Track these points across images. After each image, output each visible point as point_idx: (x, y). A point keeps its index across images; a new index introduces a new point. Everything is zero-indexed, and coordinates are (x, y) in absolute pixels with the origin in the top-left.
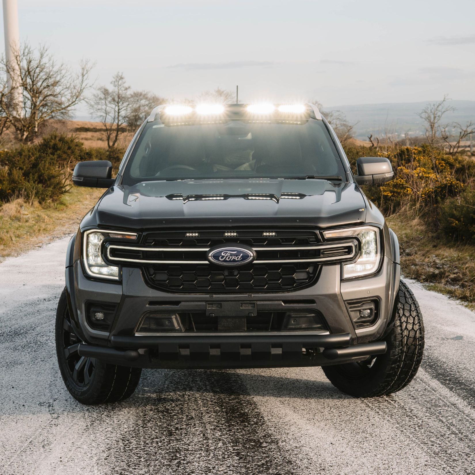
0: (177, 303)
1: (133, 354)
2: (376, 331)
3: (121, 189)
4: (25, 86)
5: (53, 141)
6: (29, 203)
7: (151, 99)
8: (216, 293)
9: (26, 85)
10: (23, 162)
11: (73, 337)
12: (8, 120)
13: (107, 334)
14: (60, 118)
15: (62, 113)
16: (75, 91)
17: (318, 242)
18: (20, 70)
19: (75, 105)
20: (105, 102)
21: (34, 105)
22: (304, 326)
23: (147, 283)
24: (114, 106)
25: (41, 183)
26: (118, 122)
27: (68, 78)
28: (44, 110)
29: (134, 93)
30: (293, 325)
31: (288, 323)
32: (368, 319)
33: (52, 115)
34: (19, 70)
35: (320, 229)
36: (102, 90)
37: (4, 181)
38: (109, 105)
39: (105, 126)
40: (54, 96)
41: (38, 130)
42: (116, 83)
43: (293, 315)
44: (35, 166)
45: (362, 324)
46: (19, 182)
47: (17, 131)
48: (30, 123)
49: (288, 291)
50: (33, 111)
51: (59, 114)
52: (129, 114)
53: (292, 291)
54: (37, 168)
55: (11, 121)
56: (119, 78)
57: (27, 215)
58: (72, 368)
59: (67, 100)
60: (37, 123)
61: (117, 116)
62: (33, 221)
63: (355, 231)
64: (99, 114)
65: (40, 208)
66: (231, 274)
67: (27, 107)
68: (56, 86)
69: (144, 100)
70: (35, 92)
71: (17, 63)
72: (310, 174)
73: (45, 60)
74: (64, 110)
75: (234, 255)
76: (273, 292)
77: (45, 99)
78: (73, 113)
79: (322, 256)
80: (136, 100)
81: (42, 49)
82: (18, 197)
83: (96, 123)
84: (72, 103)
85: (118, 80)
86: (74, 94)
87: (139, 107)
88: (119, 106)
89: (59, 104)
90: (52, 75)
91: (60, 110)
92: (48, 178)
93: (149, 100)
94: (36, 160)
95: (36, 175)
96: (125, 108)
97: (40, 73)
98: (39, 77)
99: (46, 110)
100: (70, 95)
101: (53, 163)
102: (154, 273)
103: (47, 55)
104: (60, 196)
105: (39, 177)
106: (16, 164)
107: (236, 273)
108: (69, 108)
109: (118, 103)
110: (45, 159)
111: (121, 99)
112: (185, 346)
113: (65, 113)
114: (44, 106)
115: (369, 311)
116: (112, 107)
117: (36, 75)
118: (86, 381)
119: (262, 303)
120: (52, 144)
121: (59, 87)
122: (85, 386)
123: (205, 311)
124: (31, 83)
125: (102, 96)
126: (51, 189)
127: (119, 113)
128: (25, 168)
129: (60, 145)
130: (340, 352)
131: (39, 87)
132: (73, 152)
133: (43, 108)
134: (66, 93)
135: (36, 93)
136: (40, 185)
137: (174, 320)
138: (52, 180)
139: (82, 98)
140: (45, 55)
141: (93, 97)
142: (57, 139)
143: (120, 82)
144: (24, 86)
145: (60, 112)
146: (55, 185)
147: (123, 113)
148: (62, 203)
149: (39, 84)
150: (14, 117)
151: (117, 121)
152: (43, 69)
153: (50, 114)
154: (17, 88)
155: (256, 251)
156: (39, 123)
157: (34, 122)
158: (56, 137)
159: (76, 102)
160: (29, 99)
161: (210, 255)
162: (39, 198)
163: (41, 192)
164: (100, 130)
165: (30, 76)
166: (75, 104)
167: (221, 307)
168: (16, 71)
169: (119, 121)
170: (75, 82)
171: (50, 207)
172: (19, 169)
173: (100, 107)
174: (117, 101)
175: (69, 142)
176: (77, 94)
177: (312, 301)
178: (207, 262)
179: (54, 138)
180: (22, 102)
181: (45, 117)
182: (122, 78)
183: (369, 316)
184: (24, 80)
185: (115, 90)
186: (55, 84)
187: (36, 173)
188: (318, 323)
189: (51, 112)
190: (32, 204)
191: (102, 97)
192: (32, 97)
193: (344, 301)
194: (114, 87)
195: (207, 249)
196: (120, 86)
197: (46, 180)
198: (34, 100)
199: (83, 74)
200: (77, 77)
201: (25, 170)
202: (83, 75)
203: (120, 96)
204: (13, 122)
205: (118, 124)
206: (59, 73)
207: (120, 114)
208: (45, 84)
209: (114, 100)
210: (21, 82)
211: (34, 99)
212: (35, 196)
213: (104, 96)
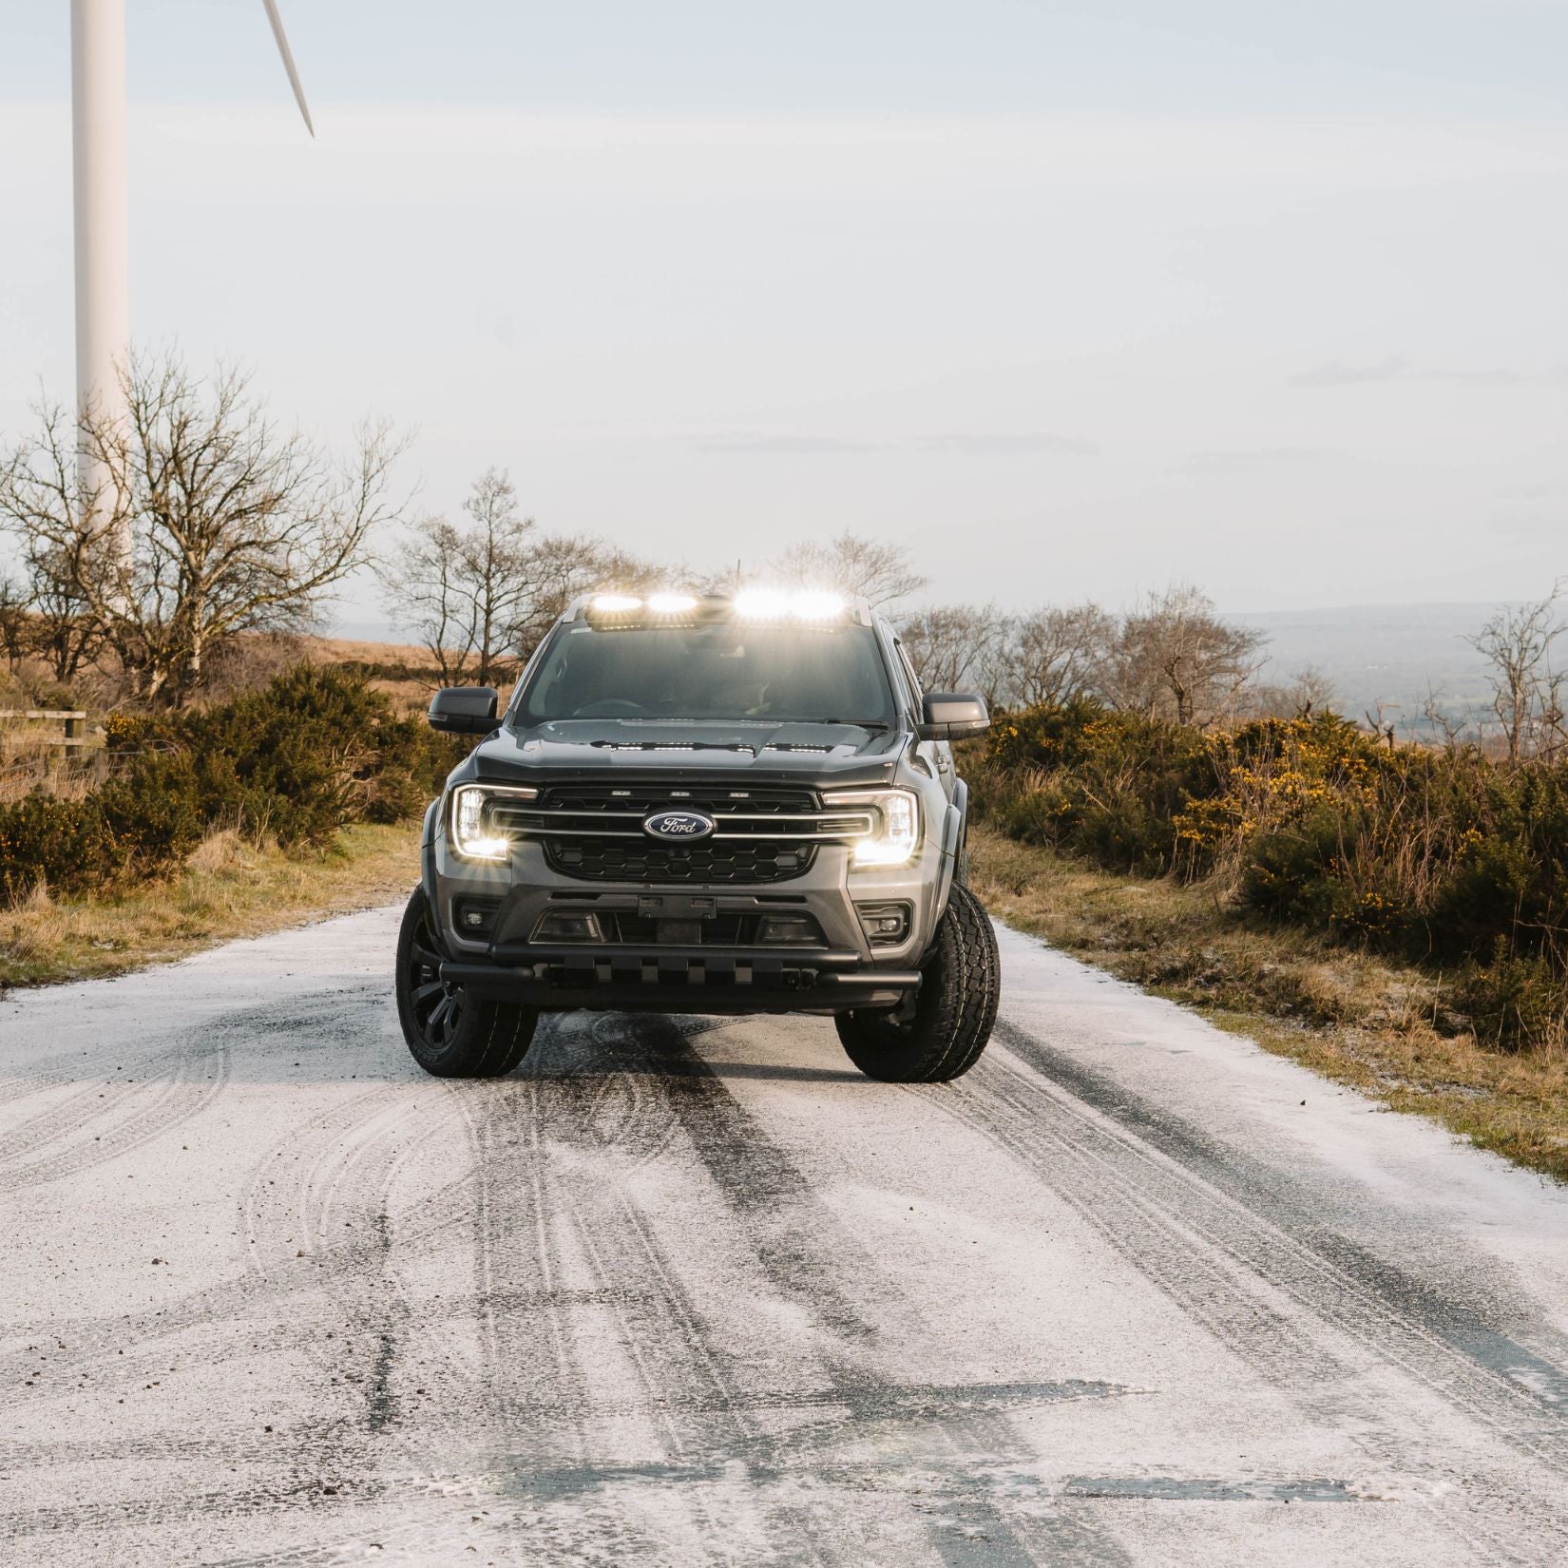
0: (594, 896)
1: (526, 972)
2: (905, 953)
3: (513, 734)
4: (163, 510)
5: (300, 688)
6: (253, 843)
7: (606, 567)
8: (654, 883)
9: (167, 505)
10: (236, 736)
11: (427, 971)
12: (98, 627)
13: (486, 945)
14: (281, 625)
15: (289, 608)
16: (338, 532)
17: (813, 810)
18: (148, 454)
19: (334, 582)
20: (444, 574)
21: (190, 576)
22: (788, 937)
23: (550, 865)
24: (472, 588)
25: (284, 794)
26: (486, 645)
27: (314, 486)
28: (225, 596)
29: (547, 544)
30: (771, 935)
31: (764, 932)
32: (893, 934)
33: (252, 615)
34: (144, 454)
35: (819, 790)
36: (431, 531)
37: (186, 784)
38: (456, 585)
39: (440, 657)
40: (265, 547)
41: (202, 665)
42: (484, 508)
43: (772, 919)
44: (267, 747)
45: (881, 940)
46: (224, 787)
47: (127, 666)
48: (173, 640)
49: (765, 883)
50: (186, 600)
51: (275, 611)
52: (525, 616)
53: (770, 882)
54: (275, 754)
55: (107, 632)
56: (495, 488)
57: (253, 869)
58: (423, 1022)
59: (306, 562)
60: (198, 643)
61: (481, 623)
62: (270, 882)
63: (875, 797)
64: (421, 613)
65: (282, 857)
66: (679, 855)
67: (162, 584)
68: (269, 511)
69: (582, 571)
70: (197, 534)
71: (139, 428)
72: (833, 717)
73: (234, 421)
74: (292, 596)
75: (683, 823)
76: (741, 883)
77: (231, 559)
78: (325, 608)
79: (819, 830)
80: (552, 570)
81: (226, 380)
82: (223, 828)
83: (409, 647)
84: (327, 573)
85: (490, 495)
86: (333, 543)
87: (563, 594)
88: (489, 590)
89: (281, 576)
90: (261, 473)
91: (281, 598)
92: (303, 781)
93: (598, 571)
94: (270, 731)
95: (273, 770)
96: (513, 596)
97: (214, 465)
98: (213, 478)
99: (231, 596)
100: (317, 544)
101: (316, 741)
102: (562, 851)
103: (244, 403)
104: (331, 833)
105: (279, 777)
106: (217, 740)
107: (686, 853)
108: (314, 592)
109: (487, 578)
110: (295, 730)
111: (500, 565)
112: (606, 961)
113: (300, 607)
114: (223, 581)
115: (895, 923)
116: (465, 593)
117: (200, 472)
118: (447, 1037)
119: (725, 898)
120: (297, 695)
121: (282, 517)
122: (445, 1044)
123: (637, 909)
124: (183, 500)
125: (434, 551)
126: (309, 810)
127: (489, 612)
128: (241, 753)
129: (320, 700)
130: (842, 978)
131: (211, 512)
132: (358, 722)
133: (222, 588)
134: (304, 540)
135: (201, 536)
136: (282, 798)
137: (590, 923)
138: (314, 788)
139: (360, 556)
140: (236, 402)
141: (399, 552)
142: (315, 681)
143: (498, 501)
144: (159, 509)
145: (281, 603)
146: (319, 802)
147: (503, 614)
148: (337, 851)
149: (212, 503)
150: (117, 618)
151: (481, 642)
152: (226, 451)
153: (247, 610)
154: (136, 515)
155: (718, 820)
156: (204, 643)
157: (190, 637)
158: (309, 676)
159: (340, 570)
160: (174, 558)
161: (646, 823)
162: (278, 832)
163: (284, 816)
164: (420, 674)
165: (181, 475)
166: (335, 578)
167: (661, 904)
168: (129, 457)
169: (488, 639)
170: (339, 499)
171: (306, 857)
172: (226, 754)
173: (422, 589)
174: (484, 571)
175: (349, 692)
176: (345, 541)
177: (801, 899)
178: (641, 835)
179: (304, 680)
180: (147, 566)
181: (230, 619)
182: (503, 490)
183: (894, 930)
184: (159, 489)
185: (479, 530)
186: (267, 506)
187: (271, 765)
188: (810, 935)
189: (251, 604)
190: (262, 846)
191: (433, 557)
192: (185, 549)
193: (853, 902)
194: (476, 523)
195: (643, 815)
196: (498, 516)
197: (296, 785)
198: (193, 561)
199: (365, 473)
200: (347, 482)
201: (241, 758)
202: (367, 478)
203: (496, 551)
204: (114, 634)
205: (484, 652)
206: (282, 465)
207: (493, 617)
208: (231, 505)
209: (473, 566)
210: (147, 492)
211: (191, 554)
212: (269, 827)
213: (439, 550)
